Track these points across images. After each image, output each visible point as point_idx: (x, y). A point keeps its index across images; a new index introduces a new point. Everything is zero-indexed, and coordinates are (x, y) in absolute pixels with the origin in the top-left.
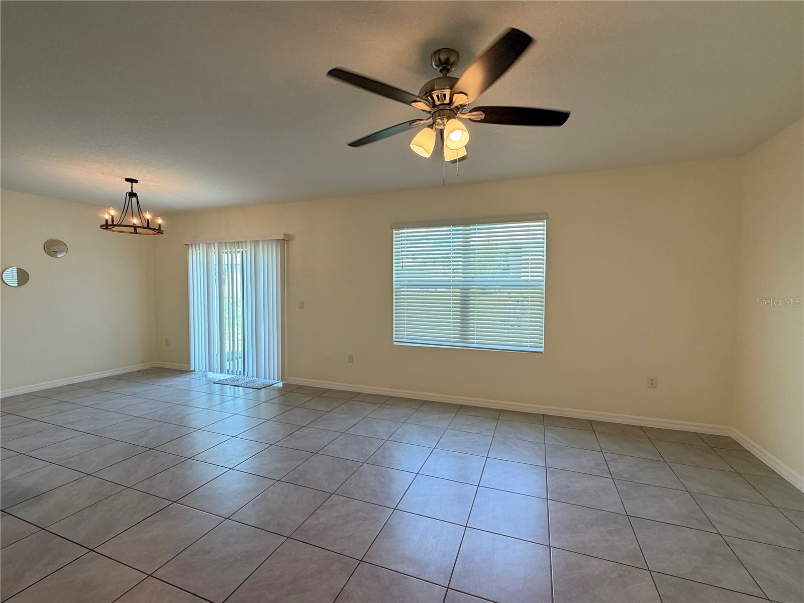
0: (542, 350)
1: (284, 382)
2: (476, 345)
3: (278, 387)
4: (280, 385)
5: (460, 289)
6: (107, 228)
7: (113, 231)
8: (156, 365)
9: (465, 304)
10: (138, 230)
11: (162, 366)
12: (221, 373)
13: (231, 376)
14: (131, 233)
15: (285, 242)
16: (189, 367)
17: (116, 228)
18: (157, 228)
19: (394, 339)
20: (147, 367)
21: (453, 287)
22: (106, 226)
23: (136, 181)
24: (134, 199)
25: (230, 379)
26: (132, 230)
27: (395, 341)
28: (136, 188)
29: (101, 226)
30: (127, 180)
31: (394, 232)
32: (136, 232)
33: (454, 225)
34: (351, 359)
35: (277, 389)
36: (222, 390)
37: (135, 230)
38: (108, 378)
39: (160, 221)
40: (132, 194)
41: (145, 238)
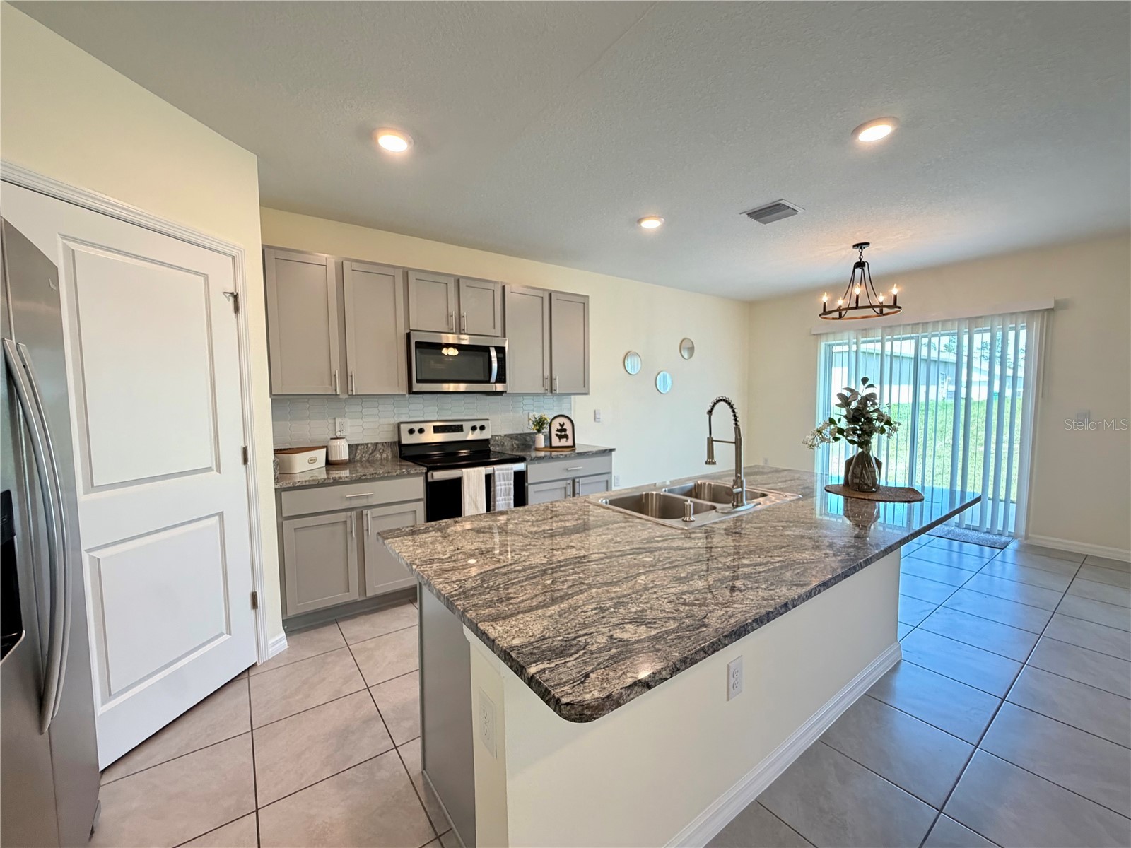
40: (862, 264)
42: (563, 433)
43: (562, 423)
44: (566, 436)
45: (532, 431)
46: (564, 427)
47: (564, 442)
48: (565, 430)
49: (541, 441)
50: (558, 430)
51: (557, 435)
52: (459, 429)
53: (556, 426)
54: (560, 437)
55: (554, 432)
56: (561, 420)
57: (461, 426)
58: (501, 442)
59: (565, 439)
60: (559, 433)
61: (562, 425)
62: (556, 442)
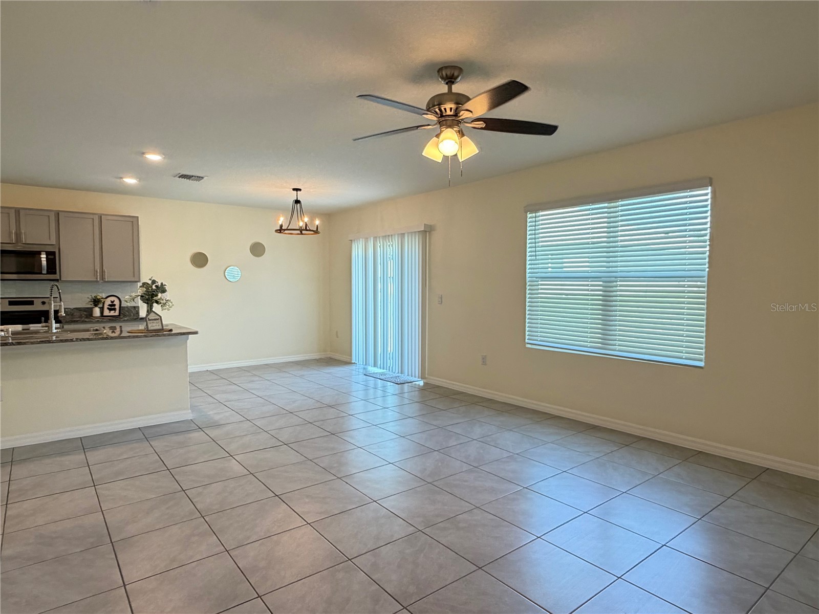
0: (702, 364)
1: (425, 381)
2: (618, 352)
3: (419, 385)
4: (421, 383)
5: (603, 282)
6: (280, 232)
7: (285, 233)
8: (329, 356)
9: (607, 301)
10: (303, 232)
11: (333, 357)
12: (374, 367)
13: (382, 371)
14: (298, 234)
15: (427, 232)
16: (351, 359)
17: (286, 232)
18: (315, 229)
19: (527, 341)
20: (323, 357)
21: (592, 279)
22: (280, 230)
23: (300, 190)
24: (299, 205)
25: (382, 374)
26: (299, 232)
27: (528, 343)
28: (301, 196)
29: (276, 231)
30: (294, 189)
31: (529, 216)
32: (301, 233)
33: (593, 202)
34: (484, 360)
35: (417, 387)
36: (384, 387)
37: (301, 232)
38: (292, 362)
39: (317, 222)
40: (297, 202)
41: (308, 238)
42: (113, 307)
43: (113, 300)
44: (115, 309)
45: (91, 306)
46: (114, 303)
47: (112, 313)
48: (115, 305)
49: (97, 312)
50: (109, 305)
51: (108, 308)
52: (31, 303)
53: (108, 302)
54: (110, 310)
55: (106, 306)
56: (112, 299)
57: (33, 301)
58: (71, 313)
59: (114, 311)
60: (110, 307)
61: (112, 302)
62: (106, 312)
